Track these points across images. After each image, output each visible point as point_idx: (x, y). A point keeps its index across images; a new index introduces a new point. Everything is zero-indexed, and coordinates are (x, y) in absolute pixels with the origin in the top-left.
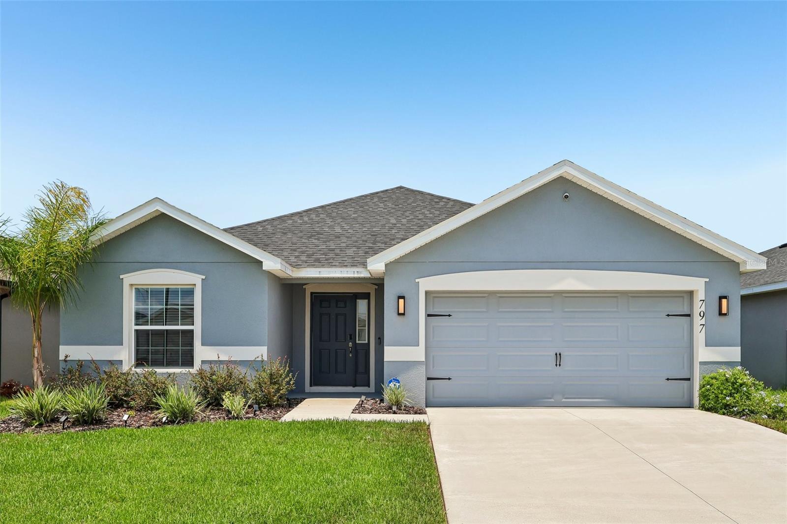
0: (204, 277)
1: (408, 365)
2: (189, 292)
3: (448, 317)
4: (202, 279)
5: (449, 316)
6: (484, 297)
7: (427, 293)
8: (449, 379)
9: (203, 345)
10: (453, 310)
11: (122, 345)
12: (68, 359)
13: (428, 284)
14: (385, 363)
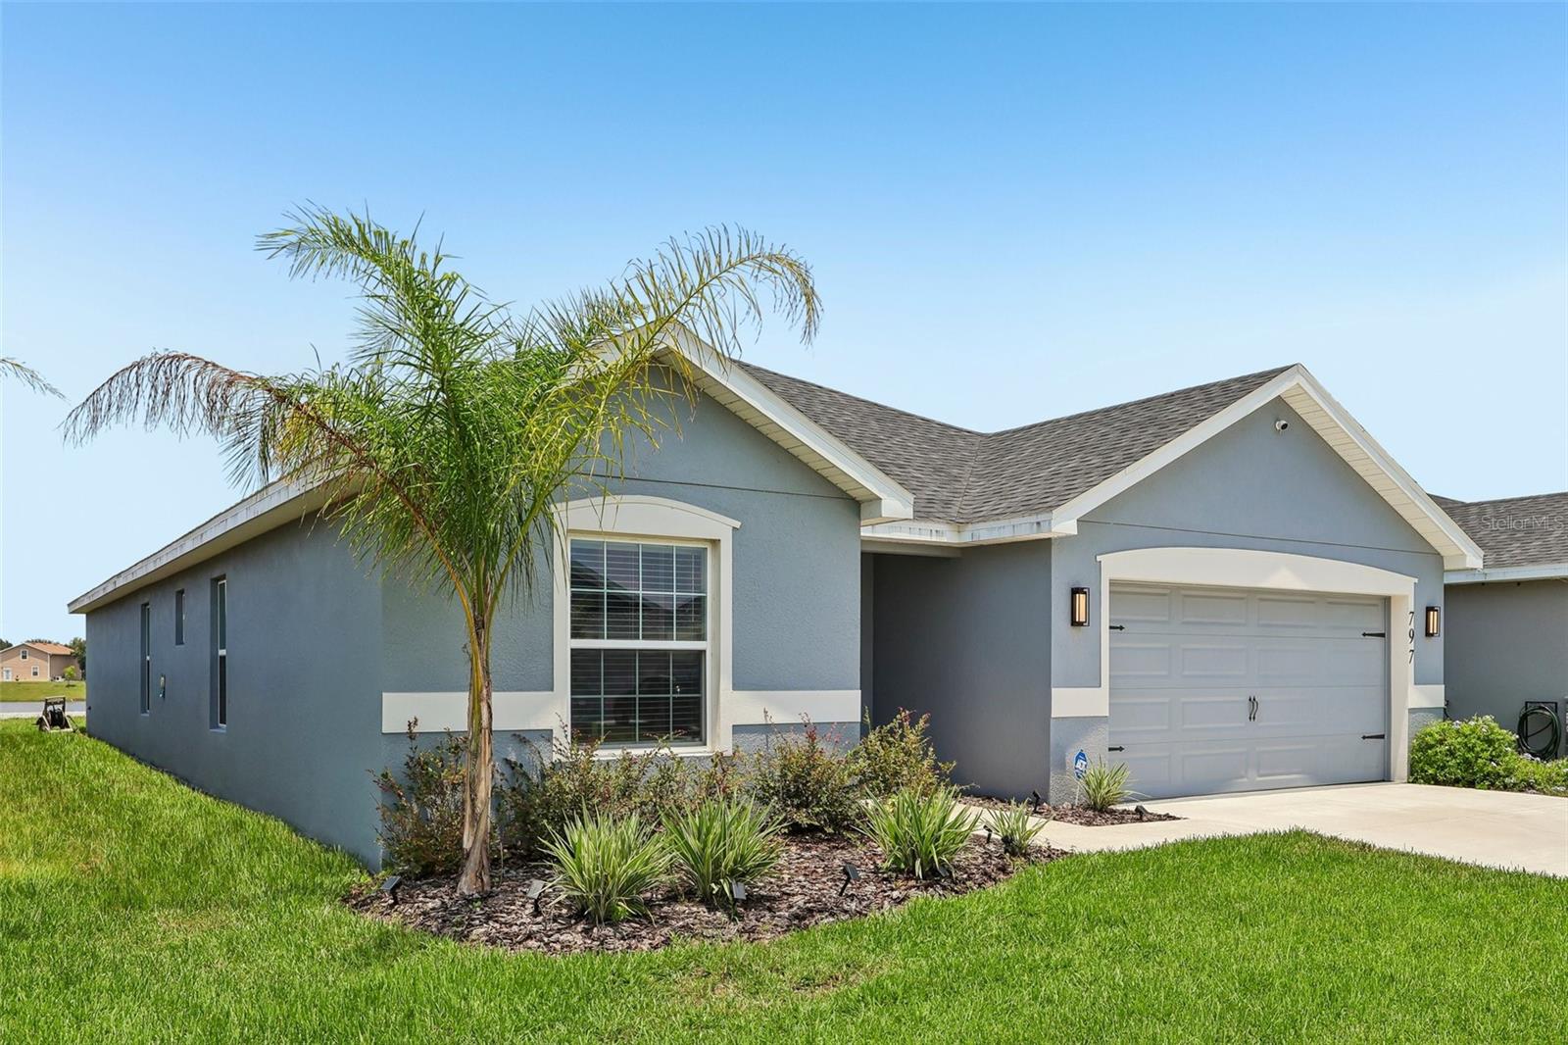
0: (737, 524)
1: (1088, 723)
2: (692, 561)
3: (1118, 630)
4: (734, 528)
5: (1121, 628)
6: (1165, 595)
7: (1112, 583)
8: (1121, 749)
9: (736, 687)
10: (1128, 617)
11: (552, 690)
12: (415, 730)
13: (1119, 566)
14: (1052, 722)
